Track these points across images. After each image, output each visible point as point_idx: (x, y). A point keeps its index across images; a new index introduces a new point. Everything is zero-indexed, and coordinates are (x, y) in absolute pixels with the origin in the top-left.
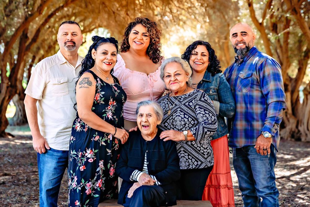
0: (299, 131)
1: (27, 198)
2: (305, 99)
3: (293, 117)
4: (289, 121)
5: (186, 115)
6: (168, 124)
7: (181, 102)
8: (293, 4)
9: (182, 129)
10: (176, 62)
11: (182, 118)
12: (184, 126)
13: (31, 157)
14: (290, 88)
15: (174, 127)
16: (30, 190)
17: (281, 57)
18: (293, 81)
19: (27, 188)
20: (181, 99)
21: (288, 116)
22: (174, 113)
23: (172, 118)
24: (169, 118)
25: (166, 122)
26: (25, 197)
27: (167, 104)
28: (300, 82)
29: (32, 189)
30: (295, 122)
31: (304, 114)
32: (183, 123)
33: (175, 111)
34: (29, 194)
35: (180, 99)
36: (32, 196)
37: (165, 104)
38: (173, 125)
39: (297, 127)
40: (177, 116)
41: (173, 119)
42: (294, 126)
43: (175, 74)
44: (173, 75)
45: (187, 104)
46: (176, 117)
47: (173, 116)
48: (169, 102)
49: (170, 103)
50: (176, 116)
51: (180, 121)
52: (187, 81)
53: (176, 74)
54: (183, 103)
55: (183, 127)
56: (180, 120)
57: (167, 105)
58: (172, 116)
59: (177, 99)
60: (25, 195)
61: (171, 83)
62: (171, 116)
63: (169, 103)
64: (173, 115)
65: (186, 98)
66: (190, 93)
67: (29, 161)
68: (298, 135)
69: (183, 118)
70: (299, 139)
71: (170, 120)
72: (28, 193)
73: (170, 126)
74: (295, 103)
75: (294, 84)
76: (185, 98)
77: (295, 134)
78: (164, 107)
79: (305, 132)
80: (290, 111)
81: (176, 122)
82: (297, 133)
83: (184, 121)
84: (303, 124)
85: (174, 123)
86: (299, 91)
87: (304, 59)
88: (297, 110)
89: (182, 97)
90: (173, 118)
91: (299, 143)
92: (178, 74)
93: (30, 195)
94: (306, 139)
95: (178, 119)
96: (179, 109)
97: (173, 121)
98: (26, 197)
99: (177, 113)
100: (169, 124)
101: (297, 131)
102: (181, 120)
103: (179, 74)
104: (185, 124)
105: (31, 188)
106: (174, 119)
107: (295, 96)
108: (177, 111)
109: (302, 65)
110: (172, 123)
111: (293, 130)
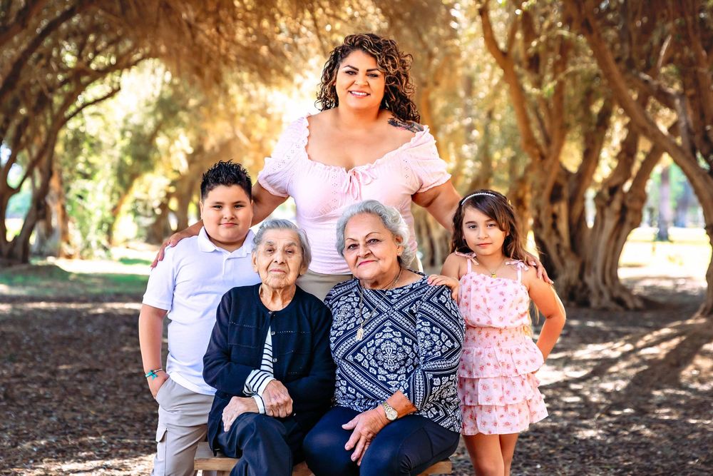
0: (585, 285)
1: (12, 436)
2: (599, 217)
3: (572, 255)
4: (563, 263)
5: (408, 337)
6: (365, 356)
7: (392, 305)
8: (583, 12)
9: (397, 370)
10: (368, 211)
11: (398, 346)
12: (402, 363)
13: (9, 343)
14: (566, 193)
15: (379, 366)
16: (16, 418)
17: (547, 125)
18: (572, 179)
19: (8, 413)
20: (393, 298)
21: (563, 253)
22: (378, 332)
23: (374, 345)
24: (365, 344)
25: (359, 351)
26: (6, 432)
27: (358, 307)
28: (587, 181)
29: (21, 415)
30: (578, 266)
31: (596, 250)
32: (401, 356)
33: (380, 328)
34: (15, 426)
35: (390, 297)
36: (22, 430)
37: (353, 308)
38: (377, 361)
39: (581, 276)
40: (385, 340)
41: (377, 348)
42: (575, 274)
43: (367, 240)
44: (361, 243)
45: (407, 310)
46: (384, 342)
47: (375, 340)
48: (363, 302)
49: (366, 305)
50: (382, 340)
51: (394, 352)
52: (400, 254)
53: (370, 241)
54: (397, 307)
55: (401, 366)
56: (393, 350)
57: (357, 311)
58: (373, 338)
59: (382, 297)
60: (6, 429)
61: (359, 262)
62: (370, 340)
63: (362, 305)
64: (374, 336)
65: (403, 295)
66: (413, 285)
67: (5, 352)
68: (584, 293)
69: (401, 346)
70: (585, 303)
71: (368, 348)
72: (13, 424)
73: (369, 361)
74: (577, 224)
75: (574, 185)
76: (402, 297)
77: (577, 292)
78: (349, 315)
79: (597, 287)
80: (566, 242)
81: (384, 354)
82: (582, 290)
83: (404, 351)
84: (595, 270)
85: (380, 357)
86: (584, 200)
87: (597, 131)
88: (581, 239)
89: (393, 294)
90: (377, 345)
91: (584, 311)
92: (374, 240)
93: (17, 429)
94: (599, 303)
95: (389, 348)
96: (388, 324)
97: (375, 352)
98: (9, 433)
99: (384, 333)
100: (365, 358)
101: (580, 285)
102: (397, 351)
103: (378, 240)
104: (405, 360)
105: (17, 413)
106: (379, 347)
107: (577, 212)
108: (384, 327)
109: (593, 142)
110: (373, 355)
111: (573, 282)
